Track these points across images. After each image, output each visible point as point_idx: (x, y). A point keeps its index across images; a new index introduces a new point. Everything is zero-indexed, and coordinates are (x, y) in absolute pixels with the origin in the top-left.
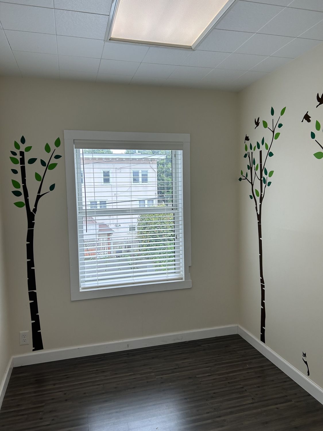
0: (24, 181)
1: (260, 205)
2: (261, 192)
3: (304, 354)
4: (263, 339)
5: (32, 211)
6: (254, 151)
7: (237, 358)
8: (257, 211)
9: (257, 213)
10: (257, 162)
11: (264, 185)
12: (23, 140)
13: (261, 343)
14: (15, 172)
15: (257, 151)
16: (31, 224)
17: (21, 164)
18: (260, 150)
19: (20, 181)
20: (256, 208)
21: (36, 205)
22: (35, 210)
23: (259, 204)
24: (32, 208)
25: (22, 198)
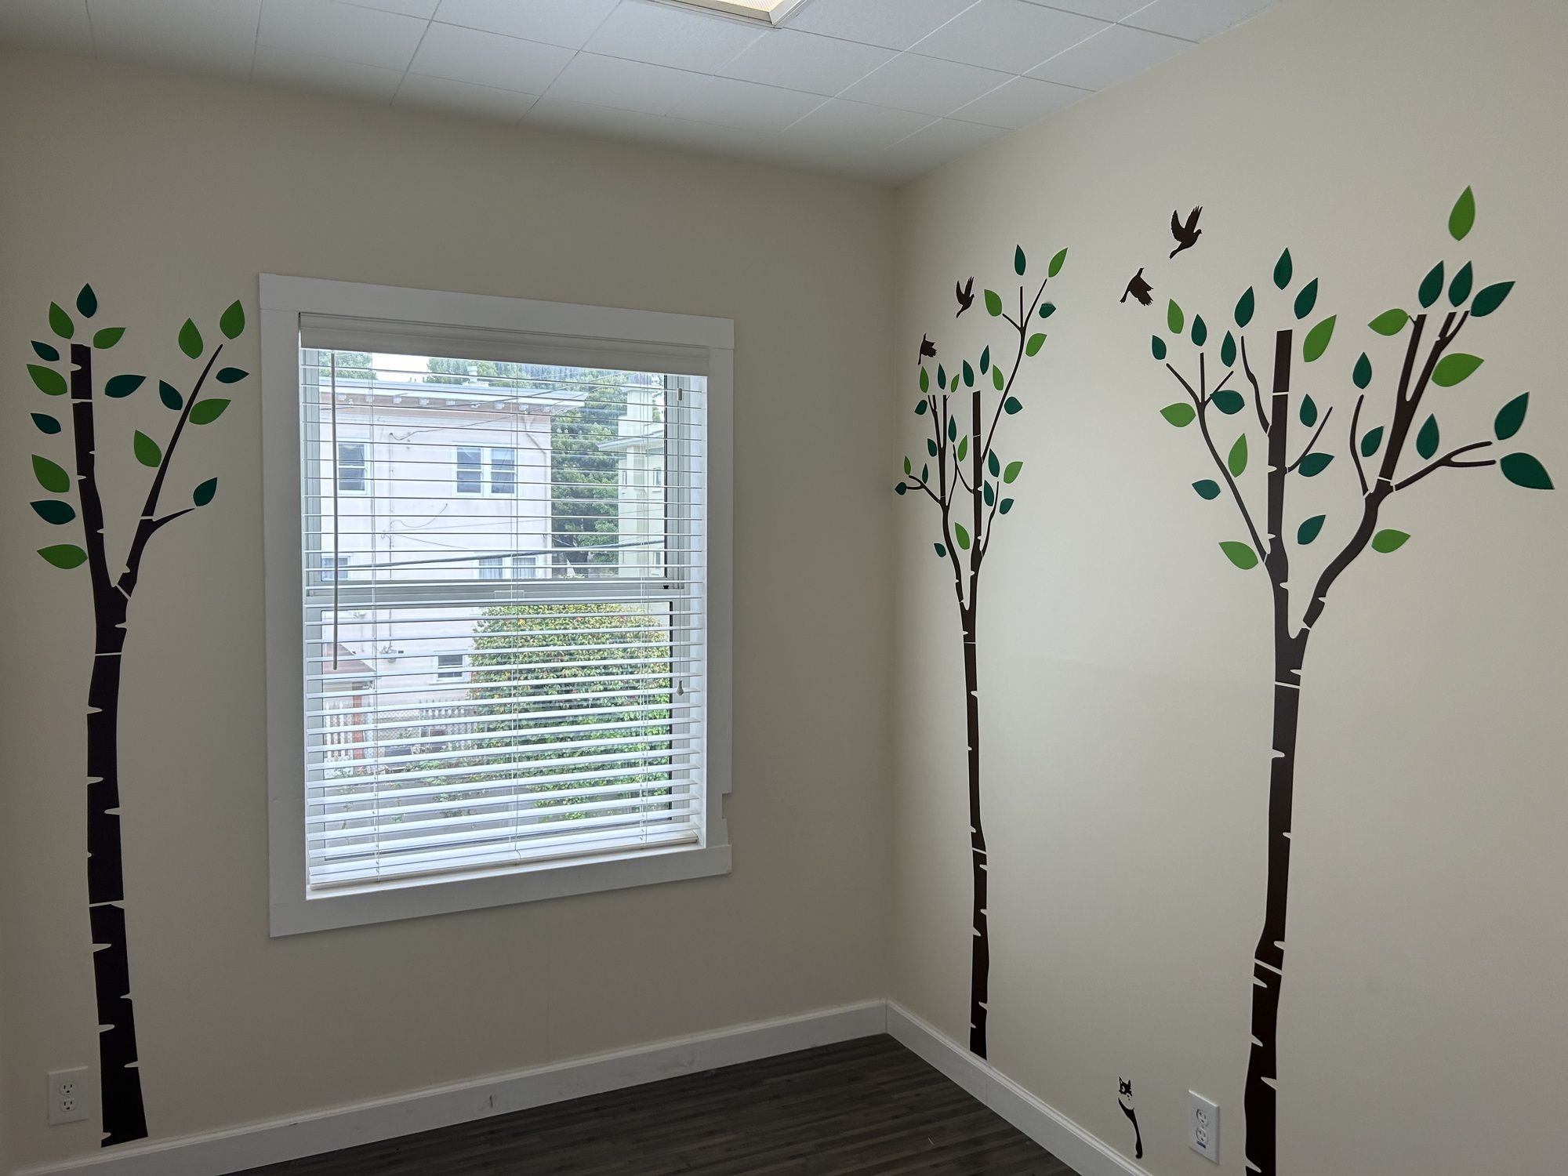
0: (86, 463)
1: (974, 580)
2: (978, 532)
3: (1123, 1084)
4: (978, 1044)
5: (114, 582)
6: (953, 391)
7: (894, 1118)
8: (961, 597)
9: (962, 605)
10: (965, 429)
11: (986, 510)
12: (87, 303)
13: (974, 1059)
14: (48, 424)
15: (965, 393)
16: (110, 636)
17: (73, 397)
18: (974, 389)
19: (68, 463)
20: (959, 586)
21: (134, 561)
22: (129, 581)
23: (967, 573)
24: (116, 569)
25: (74, 533)
